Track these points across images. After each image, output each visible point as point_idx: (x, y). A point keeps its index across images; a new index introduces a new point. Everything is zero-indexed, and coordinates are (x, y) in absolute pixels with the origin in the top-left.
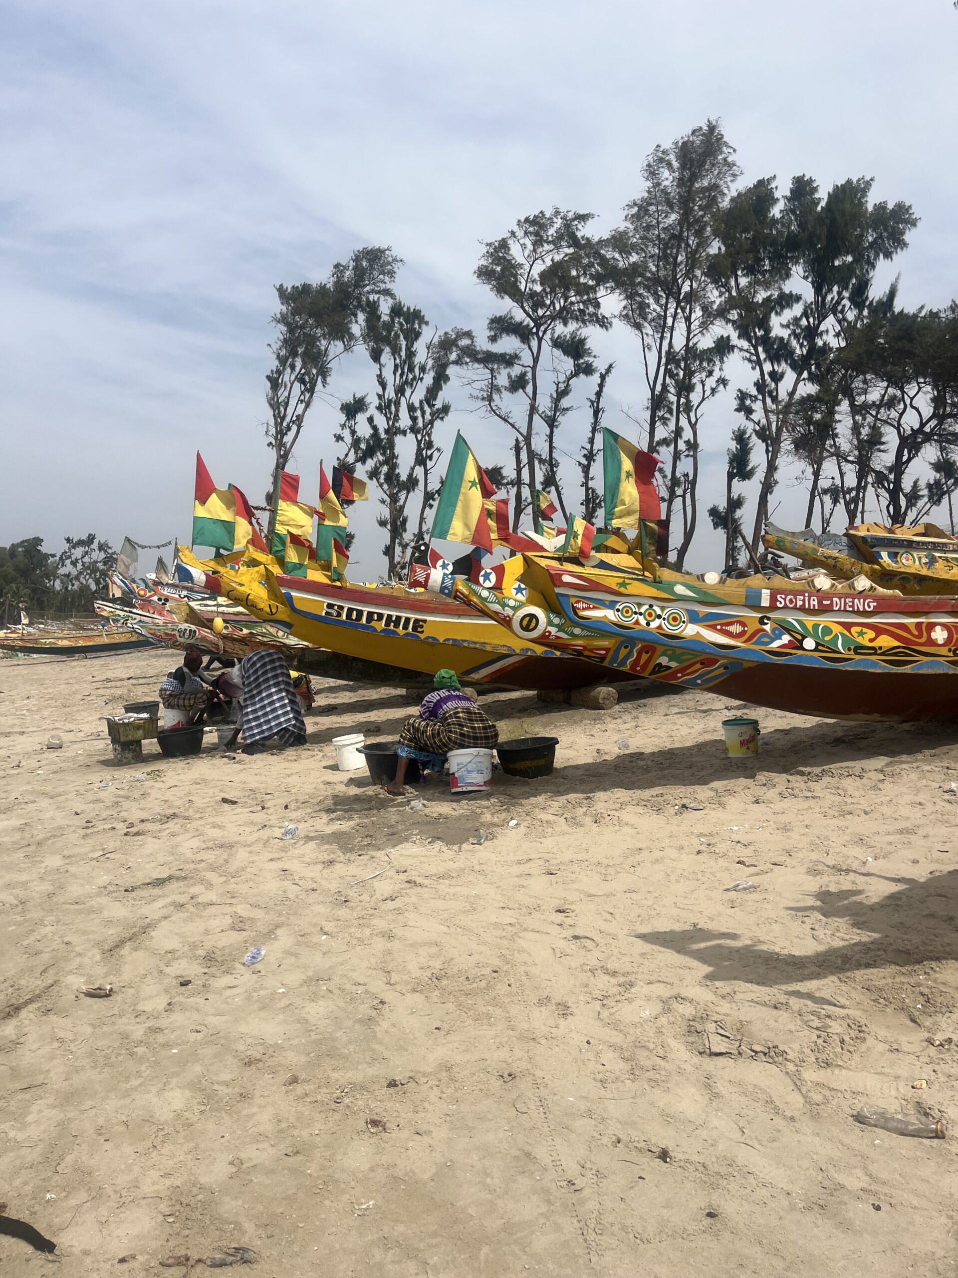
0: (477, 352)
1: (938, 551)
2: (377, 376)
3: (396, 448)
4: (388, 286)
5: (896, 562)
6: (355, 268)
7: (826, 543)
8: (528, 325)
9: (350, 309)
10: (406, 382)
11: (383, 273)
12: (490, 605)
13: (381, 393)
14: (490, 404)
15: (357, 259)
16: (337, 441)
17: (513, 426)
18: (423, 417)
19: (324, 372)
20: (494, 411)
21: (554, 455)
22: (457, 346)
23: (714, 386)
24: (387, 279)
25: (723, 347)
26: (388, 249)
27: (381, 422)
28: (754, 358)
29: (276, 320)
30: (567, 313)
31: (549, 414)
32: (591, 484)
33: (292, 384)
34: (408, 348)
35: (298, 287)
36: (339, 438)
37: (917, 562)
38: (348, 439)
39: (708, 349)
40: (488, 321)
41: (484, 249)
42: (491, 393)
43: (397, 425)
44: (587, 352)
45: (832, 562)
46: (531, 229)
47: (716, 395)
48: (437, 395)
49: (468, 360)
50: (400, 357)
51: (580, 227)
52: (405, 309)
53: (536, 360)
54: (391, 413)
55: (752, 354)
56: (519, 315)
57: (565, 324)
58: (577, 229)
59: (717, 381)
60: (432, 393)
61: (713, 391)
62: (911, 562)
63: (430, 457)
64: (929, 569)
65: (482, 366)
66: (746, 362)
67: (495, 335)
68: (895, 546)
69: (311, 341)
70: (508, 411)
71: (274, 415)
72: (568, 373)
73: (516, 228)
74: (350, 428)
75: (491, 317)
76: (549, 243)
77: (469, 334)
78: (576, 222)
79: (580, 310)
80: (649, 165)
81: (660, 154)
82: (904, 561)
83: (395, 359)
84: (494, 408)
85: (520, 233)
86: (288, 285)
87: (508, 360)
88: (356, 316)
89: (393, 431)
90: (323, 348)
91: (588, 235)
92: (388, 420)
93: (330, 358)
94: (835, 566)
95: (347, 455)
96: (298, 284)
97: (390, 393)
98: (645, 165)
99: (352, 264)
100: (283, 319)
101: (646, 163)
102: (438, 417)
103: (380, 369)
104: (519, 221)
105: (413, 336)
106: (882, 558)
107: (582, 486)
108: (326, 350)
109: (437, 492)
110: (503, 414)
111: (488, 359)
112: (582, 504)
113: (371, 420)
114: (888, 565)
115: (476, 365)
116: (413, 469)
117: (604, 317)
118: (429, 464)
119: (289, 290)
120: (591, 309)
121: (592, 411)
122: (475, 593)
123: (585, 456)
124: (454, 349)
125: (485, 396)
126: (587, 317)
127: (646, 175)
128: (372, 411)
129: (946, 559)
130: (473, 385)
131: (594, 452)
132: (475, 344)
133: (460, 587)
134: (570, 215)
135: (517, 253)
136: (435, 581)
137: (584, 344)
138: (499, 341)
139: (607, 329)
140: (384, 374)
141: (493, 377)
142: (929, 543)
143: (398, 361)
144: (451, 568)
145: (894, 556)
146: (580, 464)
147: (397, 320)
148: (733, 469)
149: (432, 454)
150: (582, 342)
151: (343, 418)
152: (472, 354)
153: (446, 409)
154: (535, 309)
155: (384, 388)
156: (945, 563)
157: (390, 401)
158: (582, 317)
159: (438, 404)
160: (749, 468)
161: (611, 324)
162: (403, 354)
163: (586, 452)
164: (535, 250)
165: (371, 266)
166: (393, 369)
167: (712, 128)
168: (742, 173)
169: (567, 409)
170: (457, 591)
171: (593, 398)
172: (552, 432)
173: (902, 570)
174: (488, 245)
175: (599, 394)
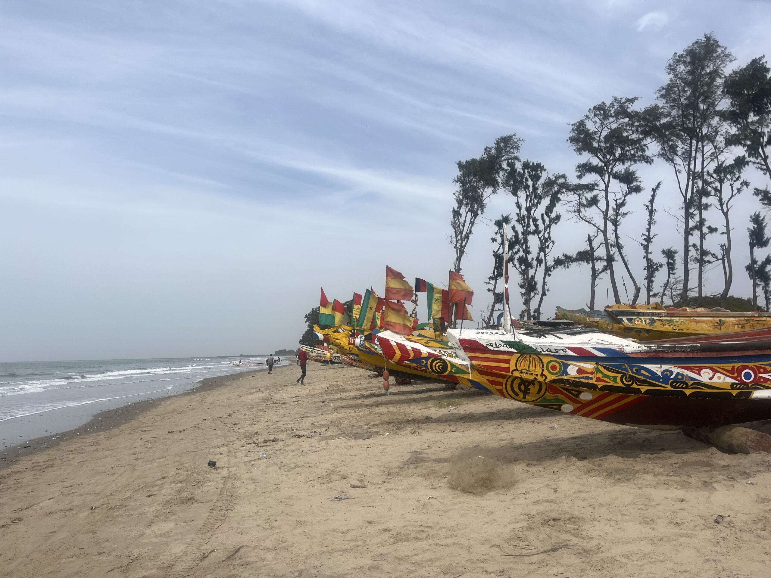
0: (570, 186)
1: (655, 316)
2: (516, 203)
3: (529, 243)
4: (516, 155)
5: (631, 323)
6: (496, 148)
7: (593, 315)
8: (602, 166)
9: (495, 170)
10: (533, 205)
11: (513, 148)
12: (378, 351)
13: (518, 212)
14: (579, 214)
15: (498, 143)
16: (493, 242)
17: (595, 225)
18: (544, 224)
19: (482, 206)
20: (582, 218)
21: (619, 241)
22: (557, 184)
23: (739, 187)
24: (515, 151)
25: (740, 163)
26: (514, 135)
27: (520, 229)
28: (765, 167)
29: (455, 181)
30: (624, 157)
31: (613, 218)
32: (650, 256)
33: (467, 213)
34: (534, 186)
35: (469, 161)
36: (494, 240)
37: (644, 323)
38: (499, 240)
39: (730, 165)
40: (576, 167)
41: (571, 128)
42: (580, 208)
43: (529, 229)
44: (636, 179)
45: (596, 324)
46: (598, 112)
47: (741, 193)
48: (552, 210)
49: (564, 190)
50: (529, 191)
51: (629, 106)
52: (531, 164)
53: (607, 186)
54: (525, 223)
55: (763, 165)
56: (595, 161)
57: (623, 164)
58: (628, 107)
59: (741, 184)
60: (549, 209)
61: (739, 190)
62: (640, 323)
63: (548, 247)
64: (650, 326)
65: (573, 192)
66: (759, 170)
67: (581, 174)
68: (629, 315)
69: (475, 189)
70: (591, 217)
71: (455, 232)
72: (624, 192)
73: (588, 114)
74: (500, 234)
75: (577, 165)
76: (612, 117)
77: (563, 176)
78: (627, 104)
79: (631, 154)
80: (670, 65)
81: (677, 58)
82: (636, 322)
83: (526, 192)
84: (582, 216)
85: (592, 116)
86: (464, 161)
87: (590, 187)
88: (498, 173)
89: (526, 233)
90: (481, 193)
91: (635, 110)
92: (523, 227)
93: (484, 198)
94: (597, 326)
95: (498, 249)
96: (468, 160)
97: (524, 212)
98: (667, 65)
99: (494, 146)
100: (459, 180)
101: (668, 64)
102: (554, 222)
103: (517, 199)
104: (590, 109)
105: (536, 178)
106: (623, 321)
107: (644, 258)
108: (482, 194)
109: (552, 266)
110: (588, 220)
111: (577, 188)
112: (645, 269)
113: (513, 228)
114: (627, 324)
115: (569, 193)
116: (539, 254)
117: (648, 156)
118: (547, 251)
119: (464, 163)
120: (640, 153)
121: (648, 212)
122: (372, 347)
123: (645, 239)
124: (556, 185)
125: (576, 210)
126: (637, 158)
127: (669, 71)
128: (514, 222)
129: (662, 321)
130: (568, 204)
131: (651, 237)
132: (568, 181)
133: (367, 345)
134: (623, 100)
135: (590, 126)
136: (357, 343)
137: (634, 175)
138: (584, 178)
139: (651, 164)
140: (520, 202)
141: (580, 199)
142: (650, 313)
143: (528, 193)
144: (364, 338)
145: (630, 320)
146: (642, 244)
147: (526, 171)
148: (753, 240)
149: (548, 245)
150: (633, 174)
151: (496, 228)
152: (566, 187)
153: (558, 218)
154: (604, 156)
155: (520, 210)
156: (661, 322)
157: (524, 216)
158: (633, 159)
159: (553, 215)
160: (765, 239)
161: (653, 160)
162: (531, 189)
163: (645, 237)
164: (602, 123)
165: (505, 145)
166: (525, 198)
167: (708, 39)
168: (735, 59)
169: (626, 214)
170: (366, 346)
171: (648, 204)
172: (616, 228)
173: (635, 327)
174: (573, 125)
175: (652, 202)
